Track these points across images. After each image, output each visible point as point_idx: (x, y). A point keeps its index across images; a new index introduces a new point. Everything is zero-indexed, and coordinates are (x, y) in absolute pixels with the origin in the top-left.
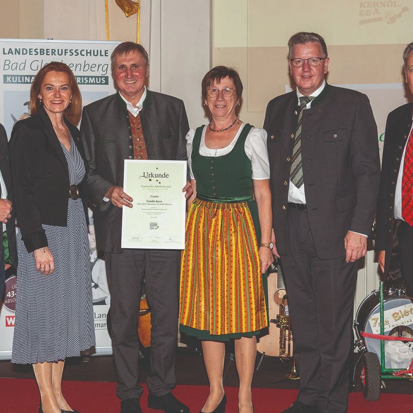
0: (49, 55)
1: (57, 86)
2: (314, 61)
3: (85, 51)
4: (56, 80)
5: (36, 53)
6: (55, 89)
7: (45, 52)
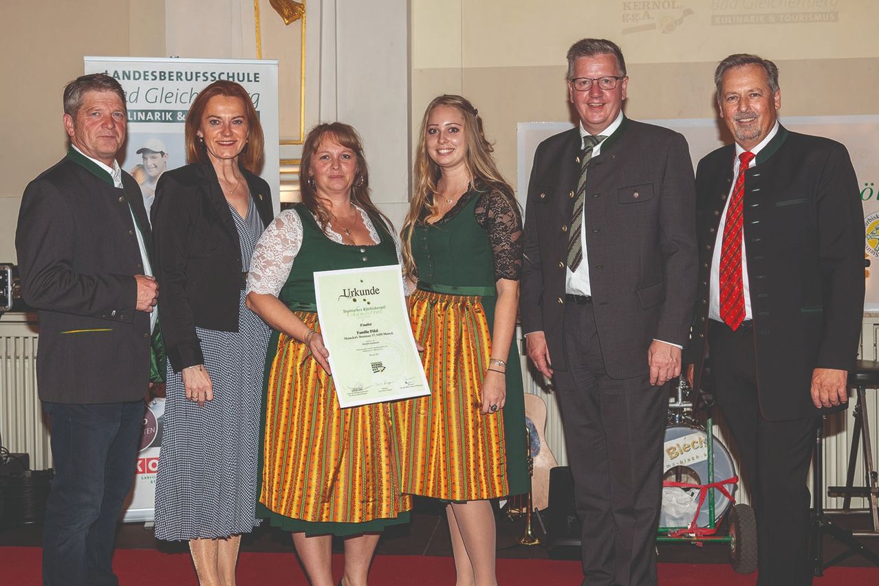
0: (173, 80)
1: (225, 117)
2: (606, 81)
3: (226, 75)
4: (225, 109)
5: (154, 78)
6: (223, 122)
7: (167, 75)
